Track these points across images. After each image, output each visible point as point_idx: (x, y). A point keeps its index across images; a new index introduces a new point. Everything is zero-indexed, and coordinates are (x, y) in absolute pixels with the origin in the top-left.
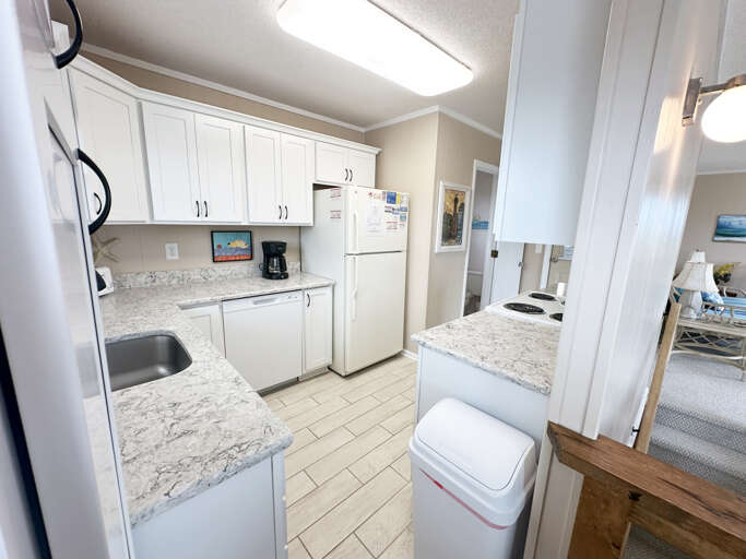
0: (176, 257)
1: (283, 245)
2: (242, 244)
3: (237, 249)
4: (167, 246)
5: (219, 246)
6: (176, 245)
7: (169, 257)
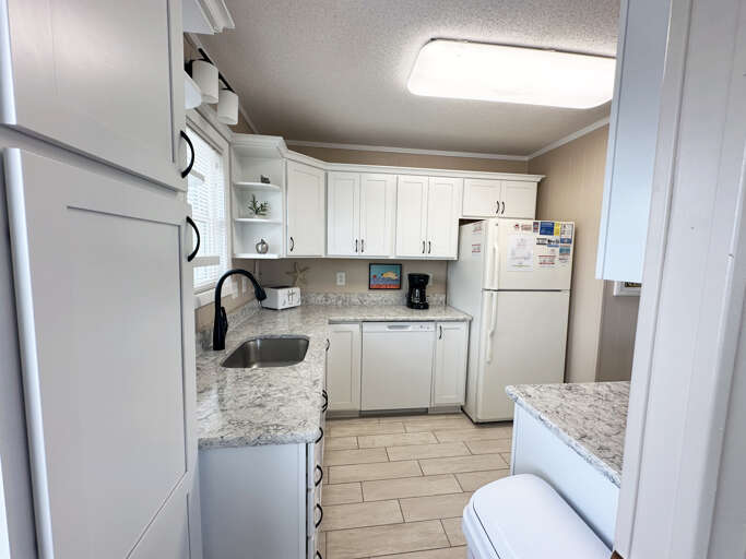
0: (343, 283)
1: (426, 278)
2: (392, 275)
3: (389, 279)
4: (338, 275)
5: (375, 276)
6: (344, 275)
7: (339, 283)
